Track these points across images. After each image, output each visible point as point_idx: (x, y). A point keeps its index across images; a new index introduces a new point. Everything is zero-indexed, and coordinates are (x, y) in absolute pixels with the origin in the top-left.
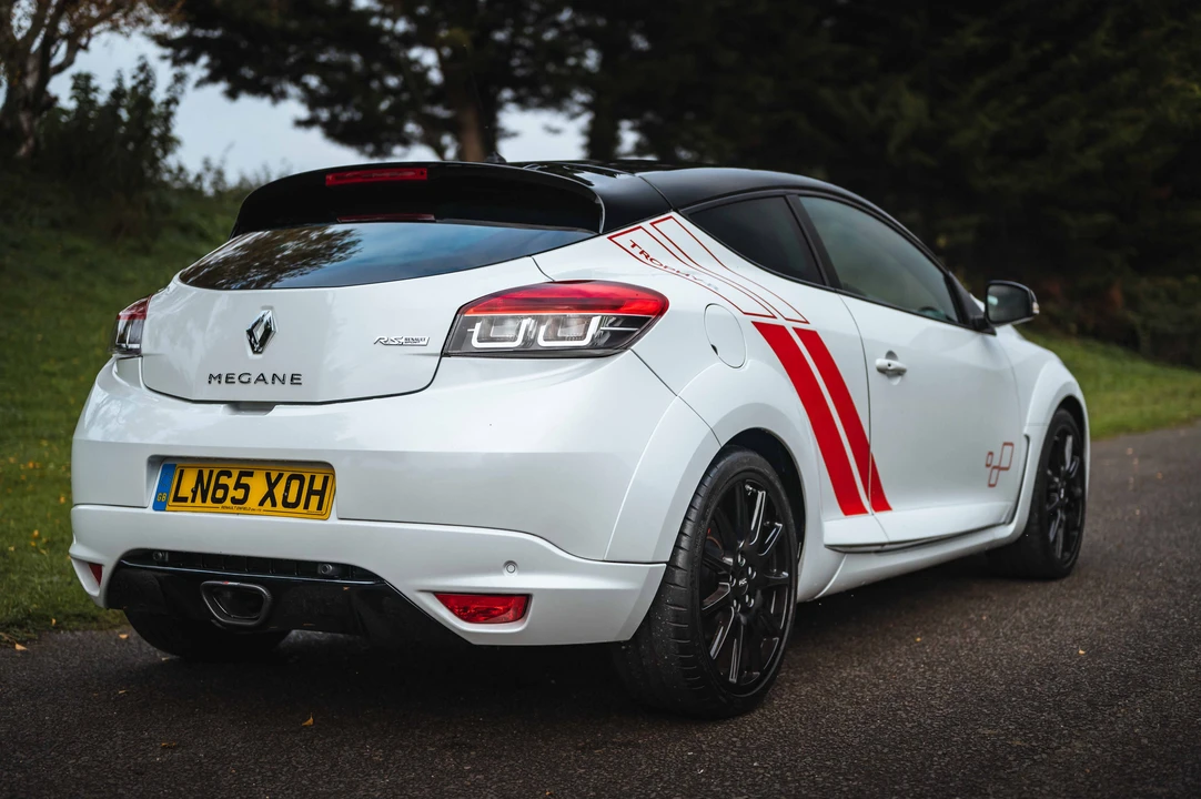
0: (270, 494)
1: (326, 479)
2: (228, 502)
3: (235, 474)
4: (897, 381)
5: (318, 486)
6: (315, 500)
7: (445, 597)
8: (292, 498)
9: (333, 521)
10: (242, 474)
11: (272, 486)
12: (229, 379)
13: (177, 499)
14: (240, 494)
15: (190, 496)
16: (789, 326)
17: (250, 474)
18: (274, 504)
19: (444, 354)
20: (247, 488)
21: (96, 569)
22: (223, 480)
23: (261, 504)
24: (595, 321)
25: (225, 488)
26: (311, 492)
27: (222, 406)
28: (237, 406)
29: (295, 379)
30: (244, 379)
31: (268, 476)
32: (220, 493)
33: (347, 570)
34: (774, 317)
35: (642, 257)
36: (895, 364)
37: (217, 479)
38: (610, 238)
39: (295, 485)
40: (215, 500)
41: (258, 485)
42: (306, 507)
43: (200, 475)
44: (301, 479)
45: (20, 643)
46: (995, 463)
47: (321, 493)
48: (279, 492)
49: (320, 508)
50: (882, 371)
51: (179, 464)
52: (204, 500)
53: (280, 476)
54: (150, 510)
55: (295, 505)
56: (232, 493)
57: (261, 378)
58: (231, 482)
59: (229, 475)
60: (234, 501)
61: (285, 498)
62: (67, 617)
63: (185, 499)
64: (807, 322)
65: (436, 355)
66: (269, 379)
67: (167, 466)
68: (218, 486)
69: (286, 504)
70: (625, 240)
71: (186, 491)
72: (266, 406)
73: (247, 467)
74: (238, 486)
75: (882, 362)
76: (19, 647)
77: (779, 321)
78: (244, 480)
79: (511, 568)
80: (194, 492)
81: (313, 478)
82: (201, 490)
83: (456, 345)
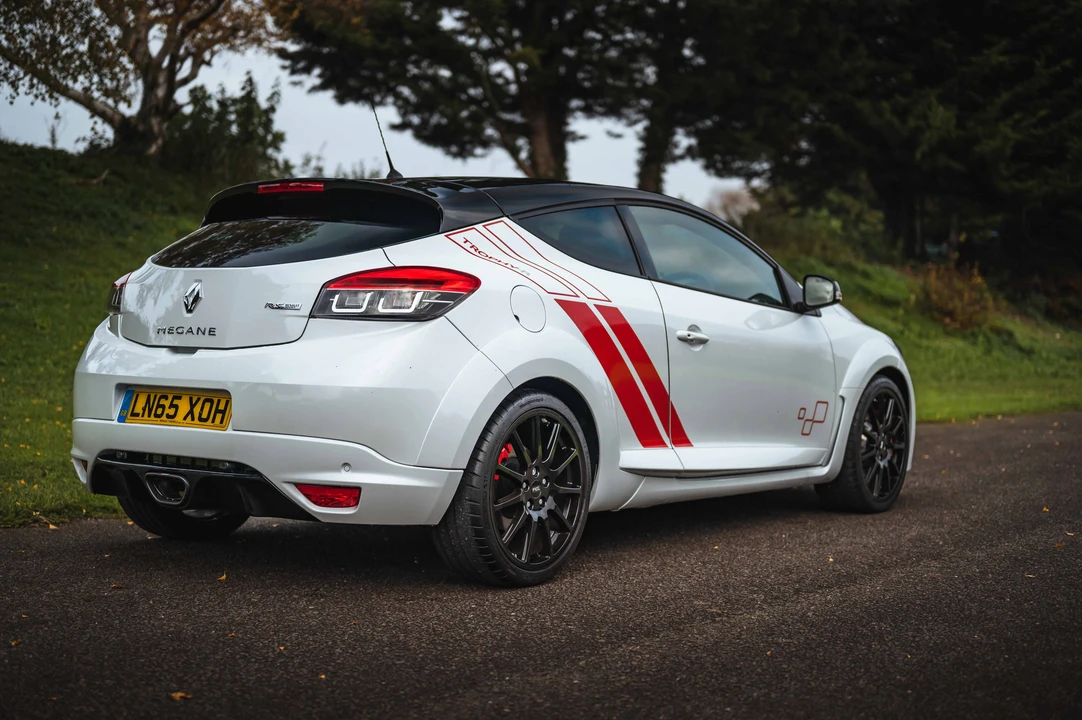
0: (191, 412)
1: (227, 402)
2: (164, 418)
3: (170, 398)
4: (698, 349)
5: (221, 407)
6: (219, 416)
7: (303, 487)
8: (204, 416)
9: (230, 431)
10: (175, 398)
11: (193, 406)
12: (170, 331)
13: (134, 415)
14: (171, 412)
15: (141, 412)
16: (591, 304)
17: (179, 398)
18: (193, 419)
19: (311, 316)
20: (176, 407)
21: (84, 463)
22: (163, 402)
23: (185, 419)
24: (419, 296)
25: (163, 407)
26: (217, 411)
27: (165, 349)
28: (175, 350)
29: (212, 332)
30: (180, 331)
31: (191, 399)
32: (159, 411)
33: (239, 467)
34: (577, 296)
35: (472, 250)
36: (695, 335)
37: (159, 401)
38: (447, 236)
39: (207, 405)
40: (156, 416)
41: (184, 406)
42: (213, 421)
43: (149, 397)
44: (212, 402)
45: (53, 524)
46: (809, 416)
47: (223, 412)
48: (197, 410)
49: (222, 422)
50: (682, 339)
51: (137, 390)
52: (149, 416)
53: (199, 399)
54: (115, 422)
55: (206, 420)
56: (167, 411)
57: (190, 331)
58: (167, 403)
59: (166, 398)
60: (168, 416)
61: (200, 414)
62: (95, 509)
63: (137, 415)
64: (609, 301)
65: (305, 317)
66: (195, 331)
67: (128, 390)
68: (159, 406)
69: (200, 419)
70: (459, 237)
71: (139, 409)
72: (192, 350)
73: (178, 392)
74: (172, 406)
75: (684, 333)
76: (52, 527)
77: (582, 299)
78: (175, 402)
79: (347, 468)
80: (144, 409)
81: (219, 401)
82: (149, 408)
83: (321, 309)
